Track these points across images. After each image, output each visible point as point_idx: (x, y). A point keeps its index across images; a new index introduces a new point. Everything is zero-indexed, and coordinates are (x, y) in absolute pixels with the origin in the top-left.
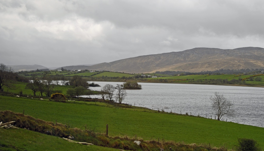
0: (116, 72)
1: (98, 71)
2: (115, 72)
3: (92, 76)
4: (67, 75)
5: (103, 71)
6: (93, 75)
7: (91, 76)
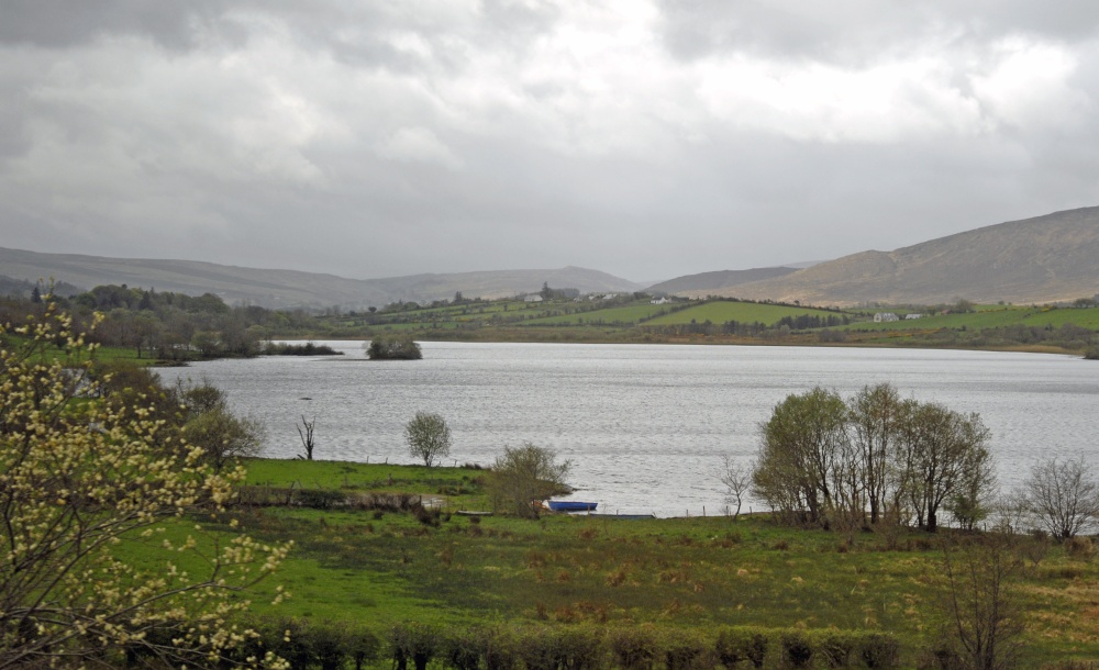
0: (765, 303)
1: (686, 299)
2: (760, 303)
3: (646, 324)
4: (539, 317)
5: (709, 296)
6: (649, 318)
7: (642, 320)
